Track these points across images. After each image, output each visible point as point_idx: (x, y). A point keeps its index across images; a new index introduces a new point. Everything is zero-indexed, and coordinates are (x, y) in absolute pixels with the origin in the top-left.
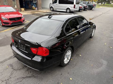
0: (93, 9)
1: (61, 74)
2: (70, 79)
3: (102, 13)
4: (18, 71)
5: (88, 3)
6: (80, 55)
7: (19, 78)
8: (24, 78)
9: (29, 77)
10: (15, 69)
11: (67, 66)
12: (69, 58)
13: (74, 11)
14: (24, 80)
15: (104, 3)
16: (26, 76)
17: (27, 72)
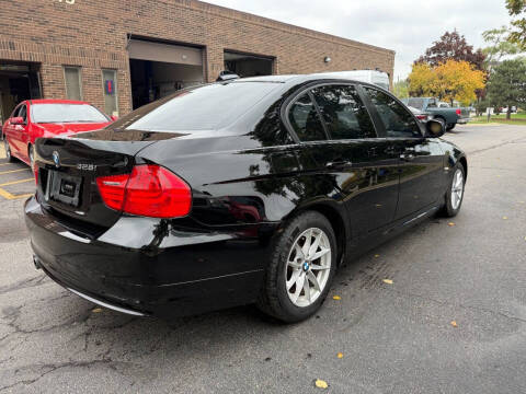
1: (268, 359)
2: (315, 386)
3: (500, 142)
4: (36, 337)
5: (429, 105)
6: (386, 281)
7: (24, 368)
8: (53, 367)
9: (83, 365)
10: (23, 328)
11: (306, 323)
12: (319, 279)
14: (50, 378)
15: (510, 111)
16: (66, 361)
17: (81, 344)
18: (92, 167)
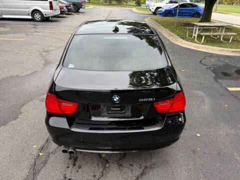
0: (81, 10)
13: (53, 17)
17: (126, 170)
18: (152, 99)
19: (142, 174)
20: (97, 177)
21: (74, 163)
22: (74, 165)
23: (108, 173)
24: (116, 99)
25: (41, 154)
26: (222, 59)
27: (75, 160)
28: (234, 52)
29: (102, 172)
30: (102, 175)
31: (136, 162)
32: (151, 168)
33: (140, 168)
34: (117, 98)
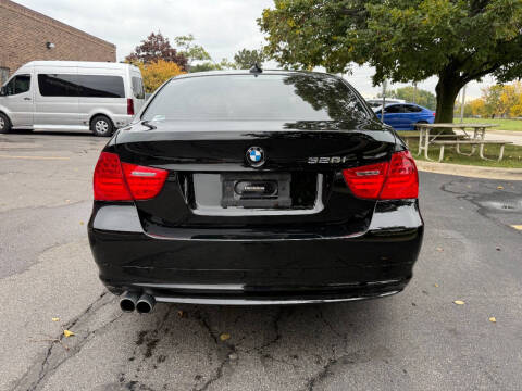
18: (338, 160)
19: (323, 376)
20: (206, 379)
21: (149, 350)
22: (148, 355)
23: (233, 371)
24: (255, 155)
25: (68, 333)
26: (489, 185)
27: (152, 345)
28: (512, 173)
29: (219, 371)
30: (219, 375)
31: (306, 351)
32: (345, 362)
33: (318, 362)
34: (258, 153)
